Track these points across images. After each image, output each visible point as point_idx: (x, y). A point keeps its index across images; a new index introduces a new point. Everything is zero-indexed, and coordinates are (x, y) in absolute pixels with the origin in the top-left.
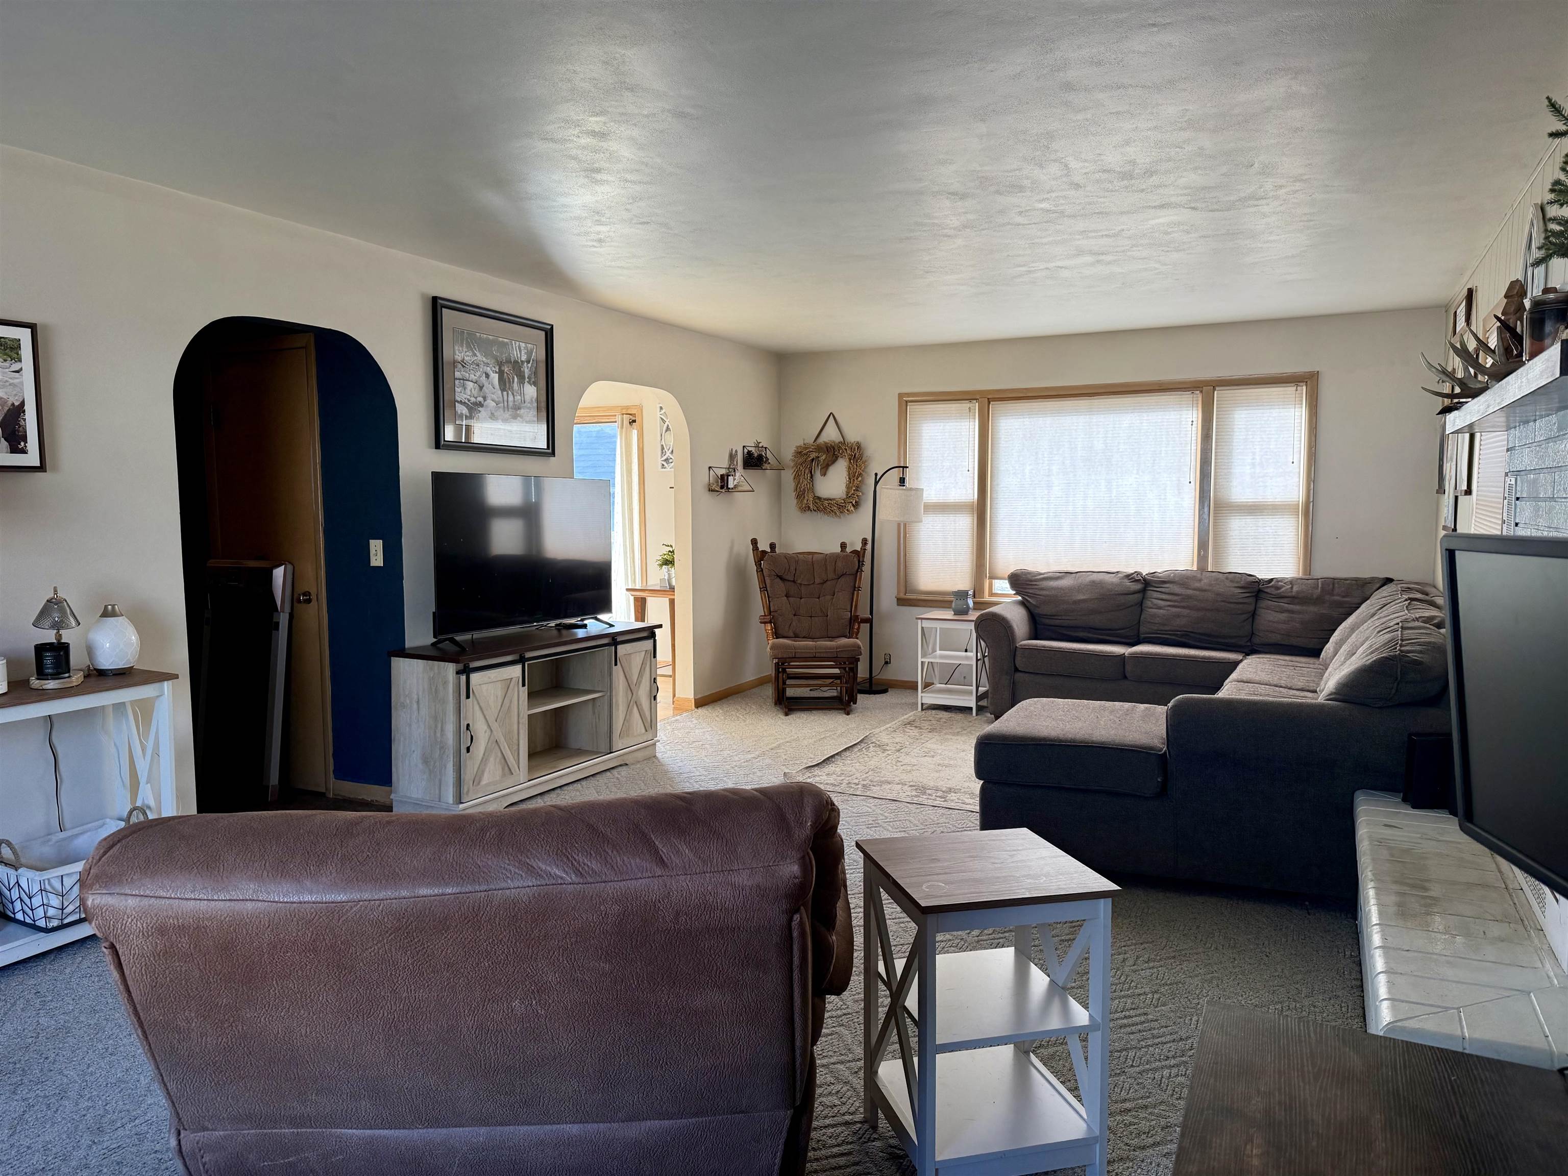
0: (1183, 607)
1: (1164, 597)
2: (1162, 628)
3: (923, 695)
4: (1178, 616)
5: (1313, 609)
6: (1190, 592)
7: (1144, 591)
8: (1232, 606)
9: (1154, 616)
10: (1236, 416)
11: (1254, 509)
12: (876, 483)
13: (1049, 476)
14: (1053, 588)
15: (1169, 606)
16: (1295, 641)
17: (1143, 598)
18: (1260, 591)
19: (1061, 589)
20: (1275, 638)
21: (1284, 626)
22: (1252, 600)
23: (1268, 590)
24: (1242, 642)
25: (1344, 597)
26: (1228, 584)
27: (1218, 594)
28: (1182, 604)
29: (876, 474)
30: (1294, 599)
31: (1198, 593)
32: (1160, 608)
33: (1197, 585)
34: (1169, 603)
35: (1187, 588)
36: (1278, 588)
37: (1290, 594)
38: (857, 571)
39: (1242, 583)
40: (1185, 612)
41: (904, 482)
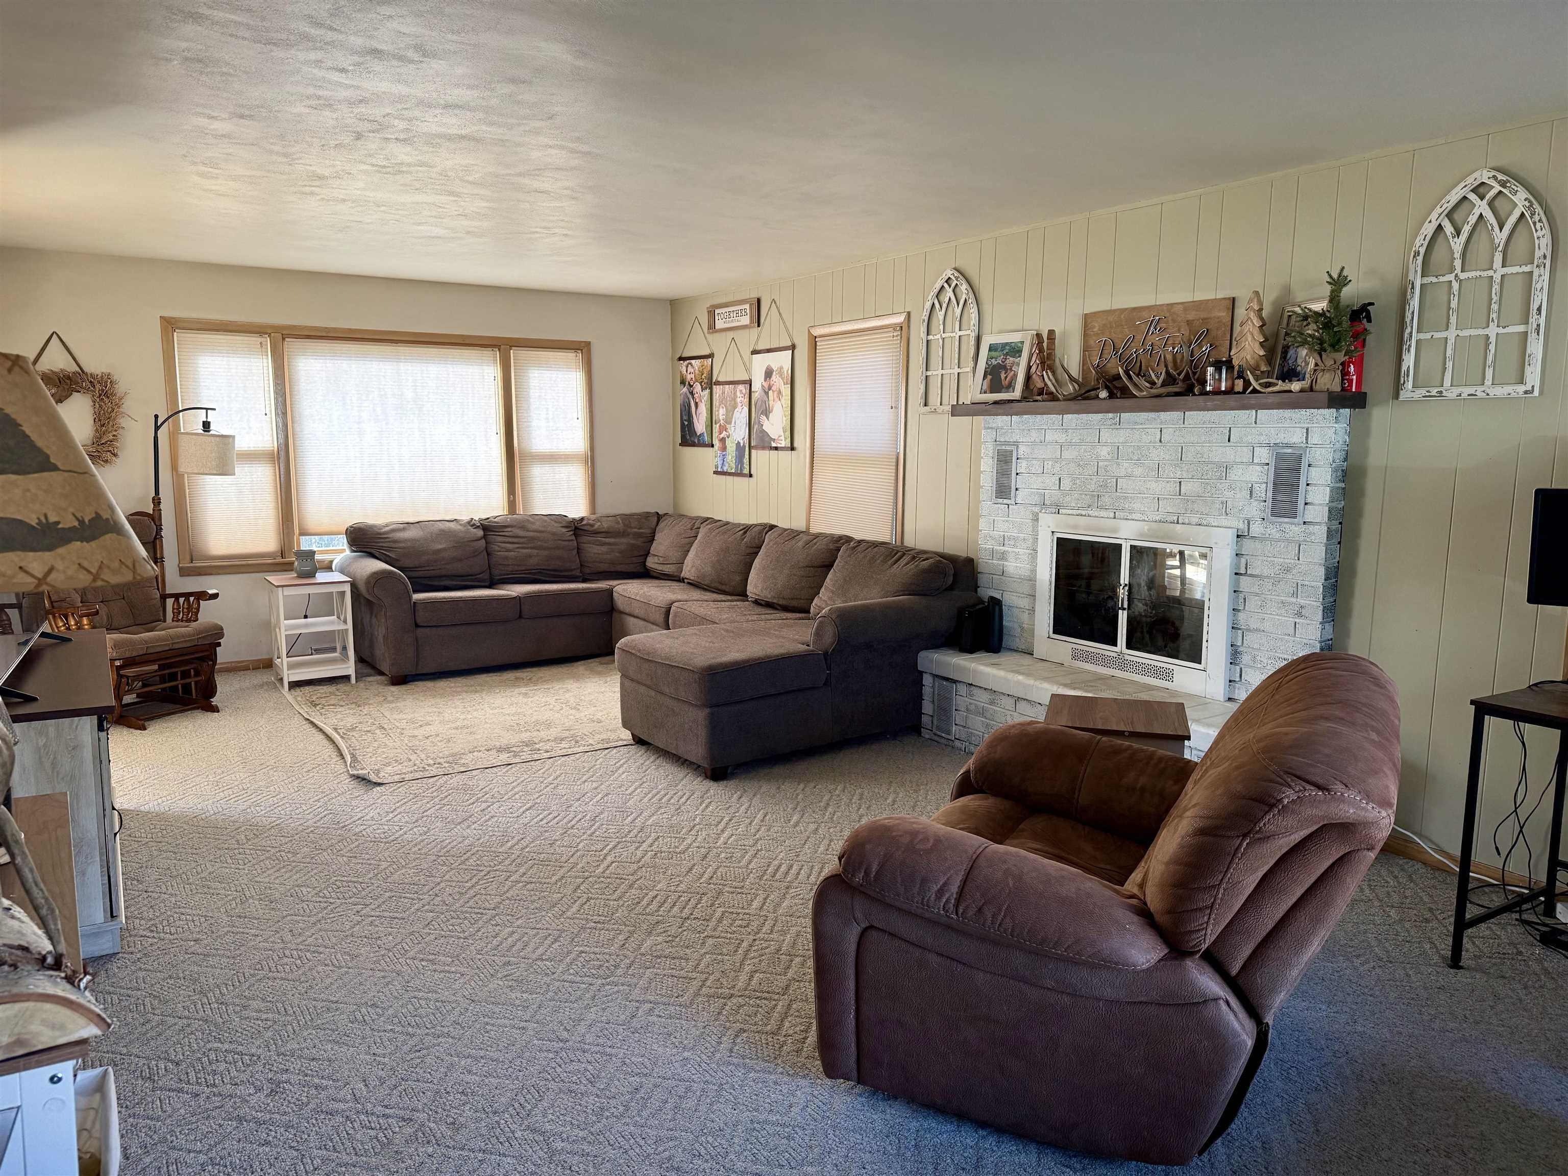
0: (532, 548)
1: (511, 540)
2: (516, 568)
3: (290, 672)
4: (530, 556)
5: (624, 540)
6: (532, 534)
7: (485, 537)
8: (566, 543)
9: (506, 558)
10: (531, 375)
11: (552, 458)
12: (157, 428)
13: (359, 423)
14: (405, 541)
15: (518, 548)
16: (620, 568)
17: (486, 543)
18: (576, 528)
19: (413, 540)
20: (603, 567)
21: (608, 556)
22: (573, 538)
23: (585, 528)
24: (578, 573)
25: (639, 529)
26: (553, 523)
27: (554, 534)
28: (530, 545)
29: (156, 417)
30: (608, 533)
31: (538, 534)
32: (508, 550)
33: (534, 527)
34: (517, 546)
35: (528, 531)
36: (592, 526)
37: (603, 530)
38: (155, 538)
39: (564, 524)
40: (535, 551)
41: (209, 427)
